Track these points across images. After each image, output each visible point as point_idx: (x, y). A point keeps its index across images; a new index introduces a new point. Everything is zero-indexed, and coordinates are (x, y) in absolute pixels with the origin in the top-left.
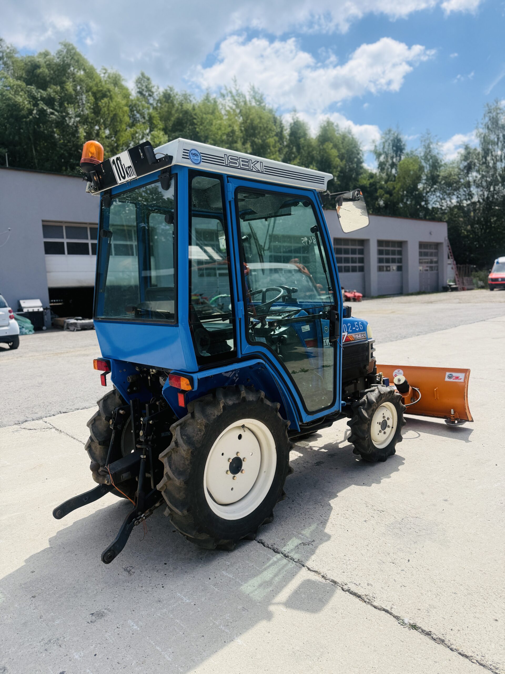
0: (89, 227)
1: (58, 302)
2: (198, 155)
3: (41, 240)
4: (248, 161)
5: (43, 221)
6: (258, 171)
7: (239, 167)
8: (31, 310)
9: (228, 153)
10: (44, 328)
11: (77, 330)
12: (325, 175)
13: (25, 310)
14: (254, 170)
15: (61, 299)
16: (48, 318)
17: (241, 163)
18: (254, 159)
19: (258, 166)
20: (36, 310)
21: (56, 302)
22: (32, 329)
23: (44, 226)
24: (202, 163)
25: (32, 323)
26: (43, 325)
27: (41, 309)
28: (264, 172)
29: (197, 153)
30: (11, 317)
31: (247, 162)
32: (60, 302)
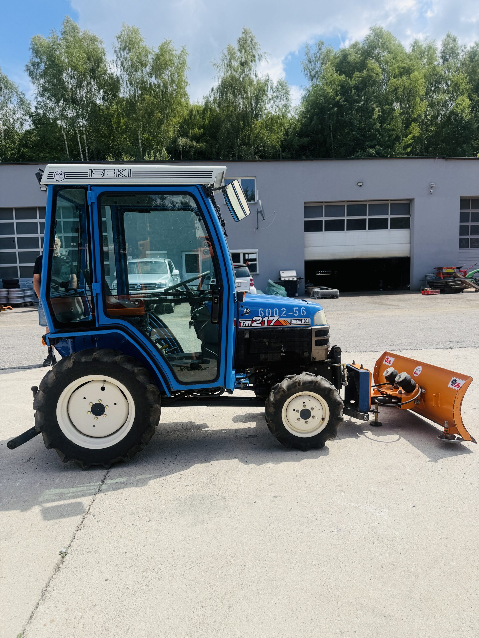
0: (346, 204)
1: (327, 273)
2: (63, 174)
3: (301, 219)
4: (114, 170)
5: (305, 203)
6: (126, 177)
7: (104, 177)
8: (287, 279)
9: (93, 167)
10: (297, 295)
11: (318, 298)
12: (214, 169)
13: (283, 279)
14: (120, 177)
15: (329, 270)
16: (302, 286)
17: (106, 173)
18: (120, 168)
19: (125, 173)
20: (291, 279)
21: (325, 273)
22: (285, 295)
23: (305, 207)
24: (65, 180)
25: (286, 290)
26: (297, 293)
27: (295, 279)
28: (132, 177)
29: (61, 173)
30: (252, 285)
31: (114, 172)
32: (329, 273)
